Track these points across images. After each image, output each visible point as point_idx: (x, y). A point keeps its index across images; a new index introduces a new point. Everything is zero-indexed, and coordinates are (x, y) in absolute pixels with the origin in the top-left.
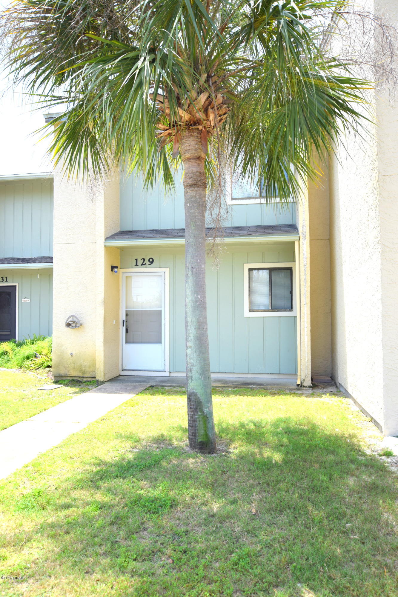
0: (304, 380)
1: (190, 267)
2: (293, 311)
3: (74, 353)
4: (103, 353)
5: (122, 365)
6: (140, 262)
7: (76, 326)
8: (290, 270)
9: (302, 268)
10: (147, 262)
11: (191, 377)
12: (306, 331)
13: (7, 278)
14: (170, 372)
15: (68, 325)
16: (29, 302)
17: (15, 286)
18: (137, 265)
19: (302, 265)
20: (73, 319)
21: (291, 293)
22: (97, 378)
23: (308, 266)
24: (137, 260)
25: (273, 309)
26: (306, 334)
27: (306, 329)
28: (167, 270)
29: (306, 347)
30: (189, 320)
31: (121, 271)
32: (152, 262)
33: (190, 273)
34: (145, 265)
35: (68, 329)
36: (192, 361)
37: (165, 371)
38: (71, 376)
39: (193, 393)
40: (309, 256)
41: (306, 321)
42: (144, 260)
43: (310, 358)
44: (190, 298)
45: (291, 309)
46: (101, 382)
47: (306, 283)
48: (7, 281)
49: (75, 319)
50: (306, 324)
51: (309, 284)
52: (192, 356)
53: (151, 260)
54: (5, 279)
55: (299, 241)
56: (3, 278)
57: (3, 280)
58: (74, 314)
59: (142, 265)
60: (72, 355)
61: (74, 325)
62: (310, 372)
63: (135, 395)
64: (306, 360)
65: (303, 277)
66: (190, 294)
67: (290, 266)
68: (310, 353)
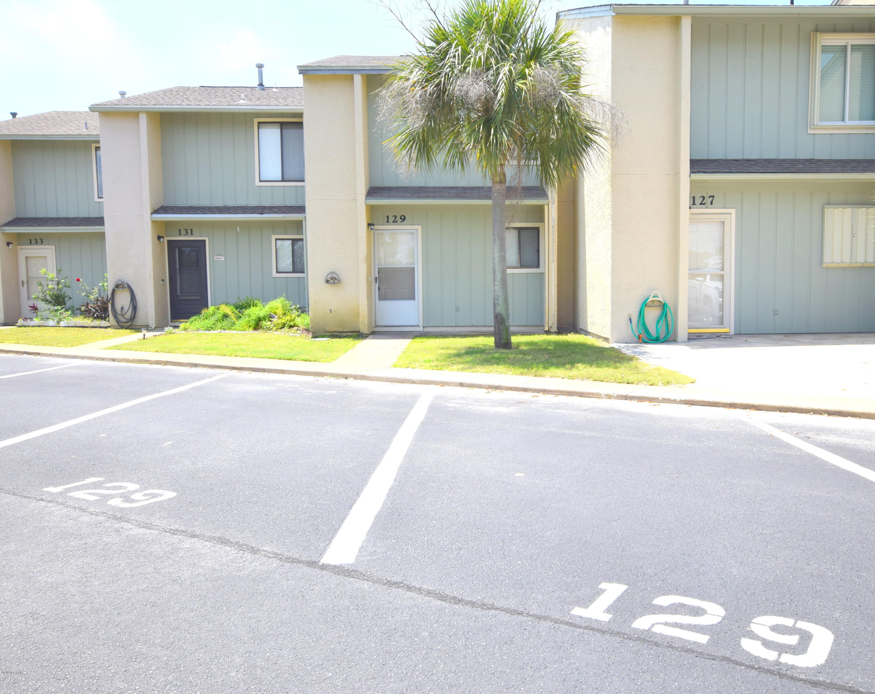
0: (551, 327)
1: (497, 235)
2: (539, 268)
3: (333, 309)
4: (366, 307)
5: (375, 321)
6: (391, 219)
7: (334, 283)
8: (537, 230)
9: (551, 230)
10: (398, 219)
11: (498, 304)
12: (553, 284)
13: (192, 230)
14: (424, 327)
15: (327, 281)
16: (223, 259)
17: (204, 241)
18: (388, 222)
19: (550, 226)
20: (333, 275)
21: (538, 251)
22: (361, 331)
23: (556, 227)
24: (388, 217)
25: (522, 266)
26: (553, 287)
27: (553, 283)
28: (419, 228)
29: (553, 298)
30: (497, 268)
31: (376, 227)
32: (404, 219)
33: (497, 239)
34: (396, 222)
35: (328, 286)
36: (499, 294)
37: (419, 326)
38: (330, 331)
39: (499, 313)
40: (556, 219)
41: (553, 275)
42: (396, 217)
43: (556, 308)
44: (497, 255)
45: (538, 266)
46: (365, 335)
47: (554, 242)
48: (192, 234)
49: (335, 276)
50: (553, 278)
51: (557, 243)
52: (499, 291)
53: (403, 217)
54: (189, 232)
55: (548, 205)
56: (186, 230)
57: (187, 233)
58: (332, 271)
59: (394, 222)
60: (331, 310)
61: (332, 281)
62: (556, 320)
63: (411, 340)
64: (553, 310)
65: (551, 237)
66: (497, 252)
67: (537, 226)
68: (556, 304)
